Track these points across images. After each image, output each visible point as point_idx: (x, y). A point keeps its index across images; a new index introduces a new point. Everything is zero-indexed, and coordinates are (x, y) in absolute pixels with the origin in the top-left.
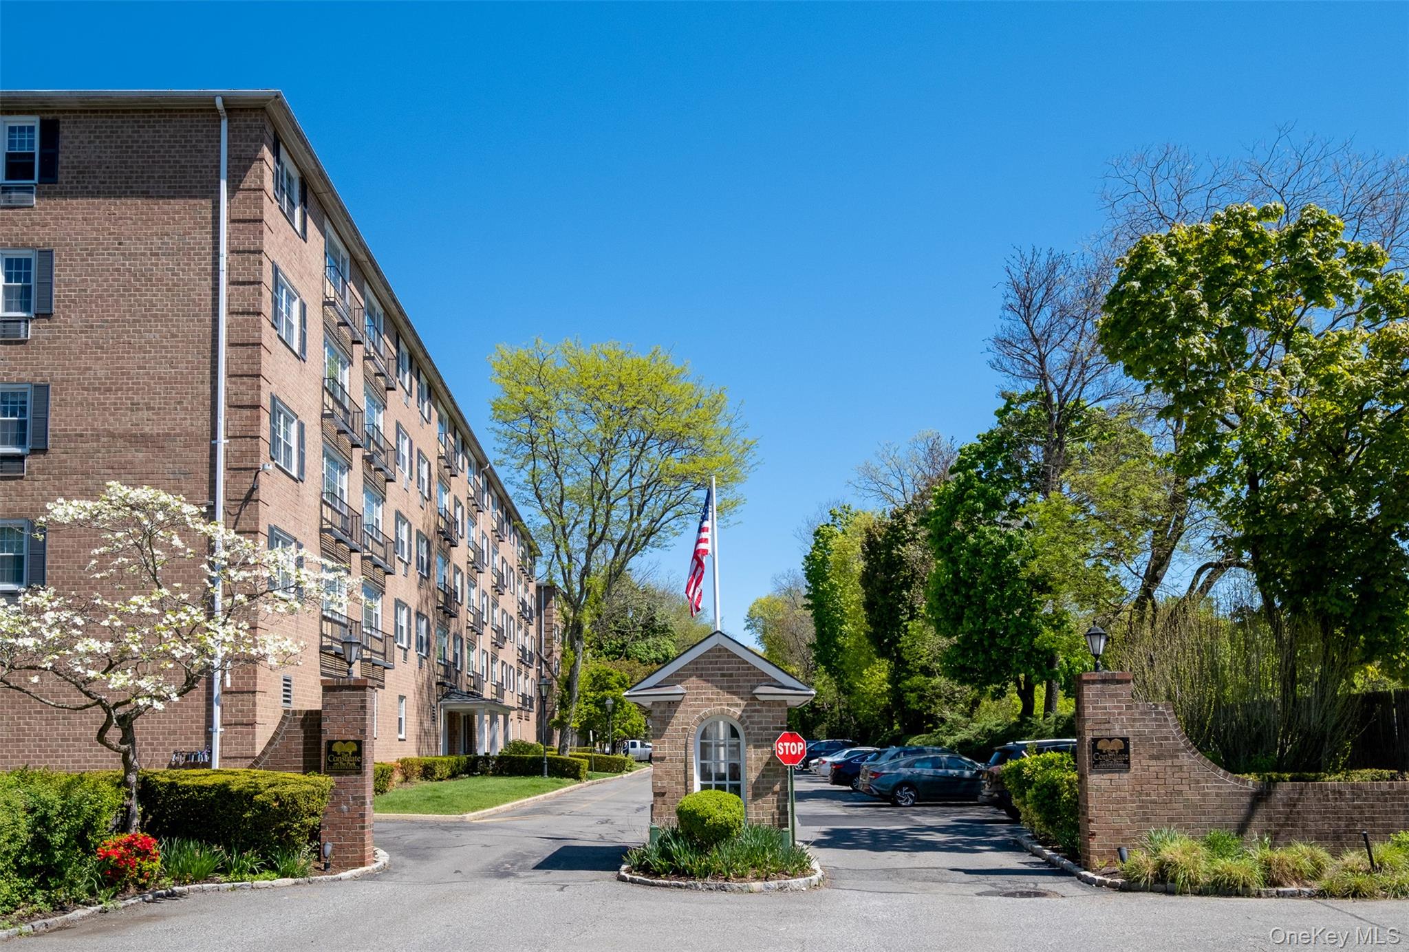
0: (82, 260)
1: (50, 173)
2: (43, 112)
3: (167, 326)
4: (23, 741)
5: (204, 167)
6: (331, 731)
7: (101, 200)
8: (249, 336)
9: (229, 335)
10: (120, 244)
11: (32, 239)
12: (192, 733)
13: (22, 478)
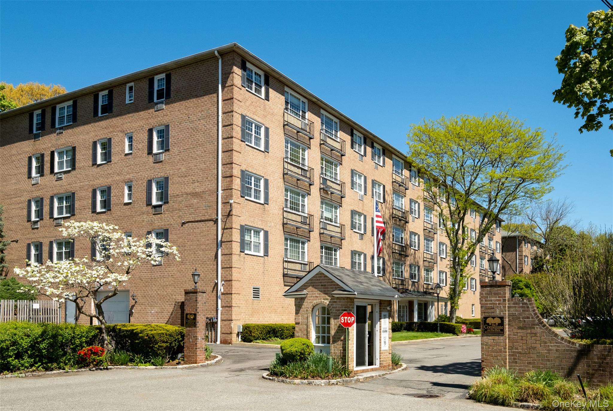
0: (178, 127)
1: (168, 96)
2: (166, 71)
3: (203, 148)
4: (163, 312)
5: (214, 80)
6: (187, 310)
7: (183, 102)
8: (229, 147)
9: (222, 148)
10: (189, 118)
11: (163, 122)
12: (212, 310)
13: (161, 213)
